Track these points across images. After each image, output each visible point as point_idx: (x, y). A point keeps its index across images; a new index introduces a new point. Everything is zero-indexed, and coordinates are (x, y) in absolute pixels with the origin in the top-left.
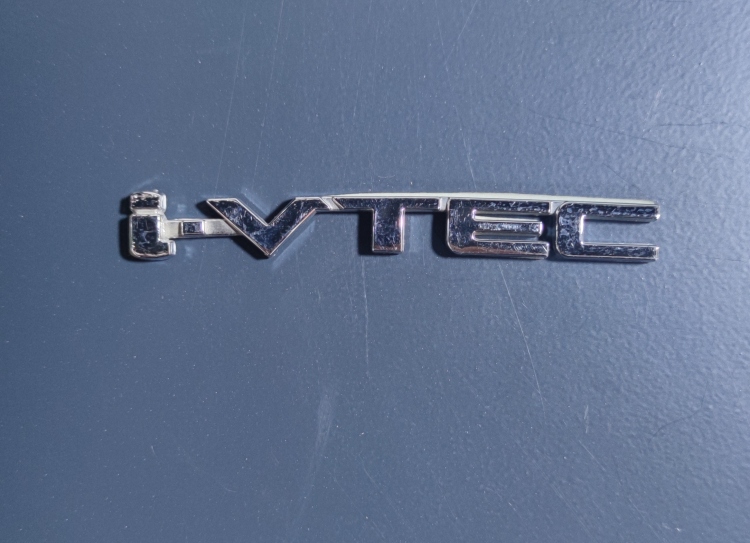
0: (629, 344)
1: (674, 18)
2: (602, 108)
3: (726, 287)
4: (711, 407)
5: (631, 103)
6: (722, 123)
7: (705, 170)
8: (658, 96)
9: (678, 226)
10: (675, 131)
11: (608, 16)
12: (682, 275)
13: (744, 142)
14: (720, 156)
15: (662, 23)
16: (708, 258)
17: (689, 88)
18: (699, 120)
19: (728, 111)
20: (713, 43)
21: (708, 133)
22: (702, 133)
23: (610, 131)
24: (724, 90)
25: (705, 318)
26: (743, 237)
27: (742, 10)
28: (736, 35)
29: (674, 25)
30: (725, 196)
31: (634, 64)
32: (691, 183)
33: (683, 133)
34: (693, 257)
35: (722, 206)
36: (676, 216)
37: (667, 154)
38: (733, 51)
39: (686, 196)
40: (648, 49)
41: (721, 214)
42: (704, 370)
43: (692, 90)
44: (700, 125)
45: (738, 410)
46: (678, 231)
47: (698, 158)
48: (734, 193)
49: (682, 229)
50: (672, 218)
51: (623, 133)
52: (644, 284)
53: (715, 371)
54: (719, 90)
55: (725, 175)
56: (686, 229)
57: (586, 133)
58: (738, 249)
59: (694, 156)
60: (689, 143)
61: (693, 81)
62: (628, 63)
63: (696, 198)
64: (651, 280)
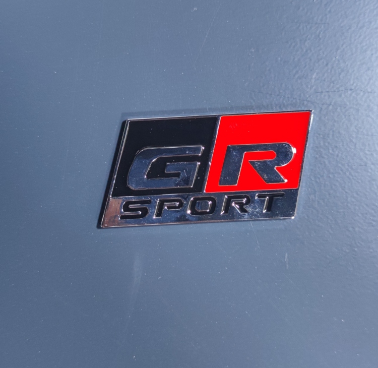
0: (308, 216)
1: (320, 33)
2: (283, 85)
3: (360, 181)
4: (356, 249)
5: (299, 81)
6: (351, 89)
7: (343, 116)
8: (314, 77)
9: (330, 149)
10: (325, 96)
11: (283, 34)
12: (334, 176)
13: (364, 99)
14: (351, 108)
15: (313, 36)
16: (348, 166)
17: (331, 71)
18: (338, 88)
19: (354, 83)
20: (342, 45)
21: (343, 96)
22: (340, 96)
23: (288, 98)
24: (350, 71)
25: (349, 199)
26: (367, 152)
27: (357, 26)
28: (355, 40)
29: (320, 37)
30: (355, 130)
31: (299, 60)
32: (336, 124)
33: (329, 96)
34: (340, 165)
35: (354, 136)
36: (329, 143)
37: (321, 109)
38: (354, 50)
39: (333, 131)
40: (307, 51)
41: (354, 140)
42: (351, 229)
43: (333, 72)
44: (338, 91)
45: (371, 250)
46: (331, 151)
47: (339, 110)
48: (360, 128)
49: (333, 150)
50: (326, 144)
51: (296, 99)
52: (314, 182)
53: (357, 229)
54: (348, 72)
55: (354, 119)
56: (335, 150)
57: (275, 99)
58: (365, 159)
59: (336, 109)
60: (333, 102)
61: (333, 67)
62: (296, 59)
63: (339, 132)
64: (318, 180)
